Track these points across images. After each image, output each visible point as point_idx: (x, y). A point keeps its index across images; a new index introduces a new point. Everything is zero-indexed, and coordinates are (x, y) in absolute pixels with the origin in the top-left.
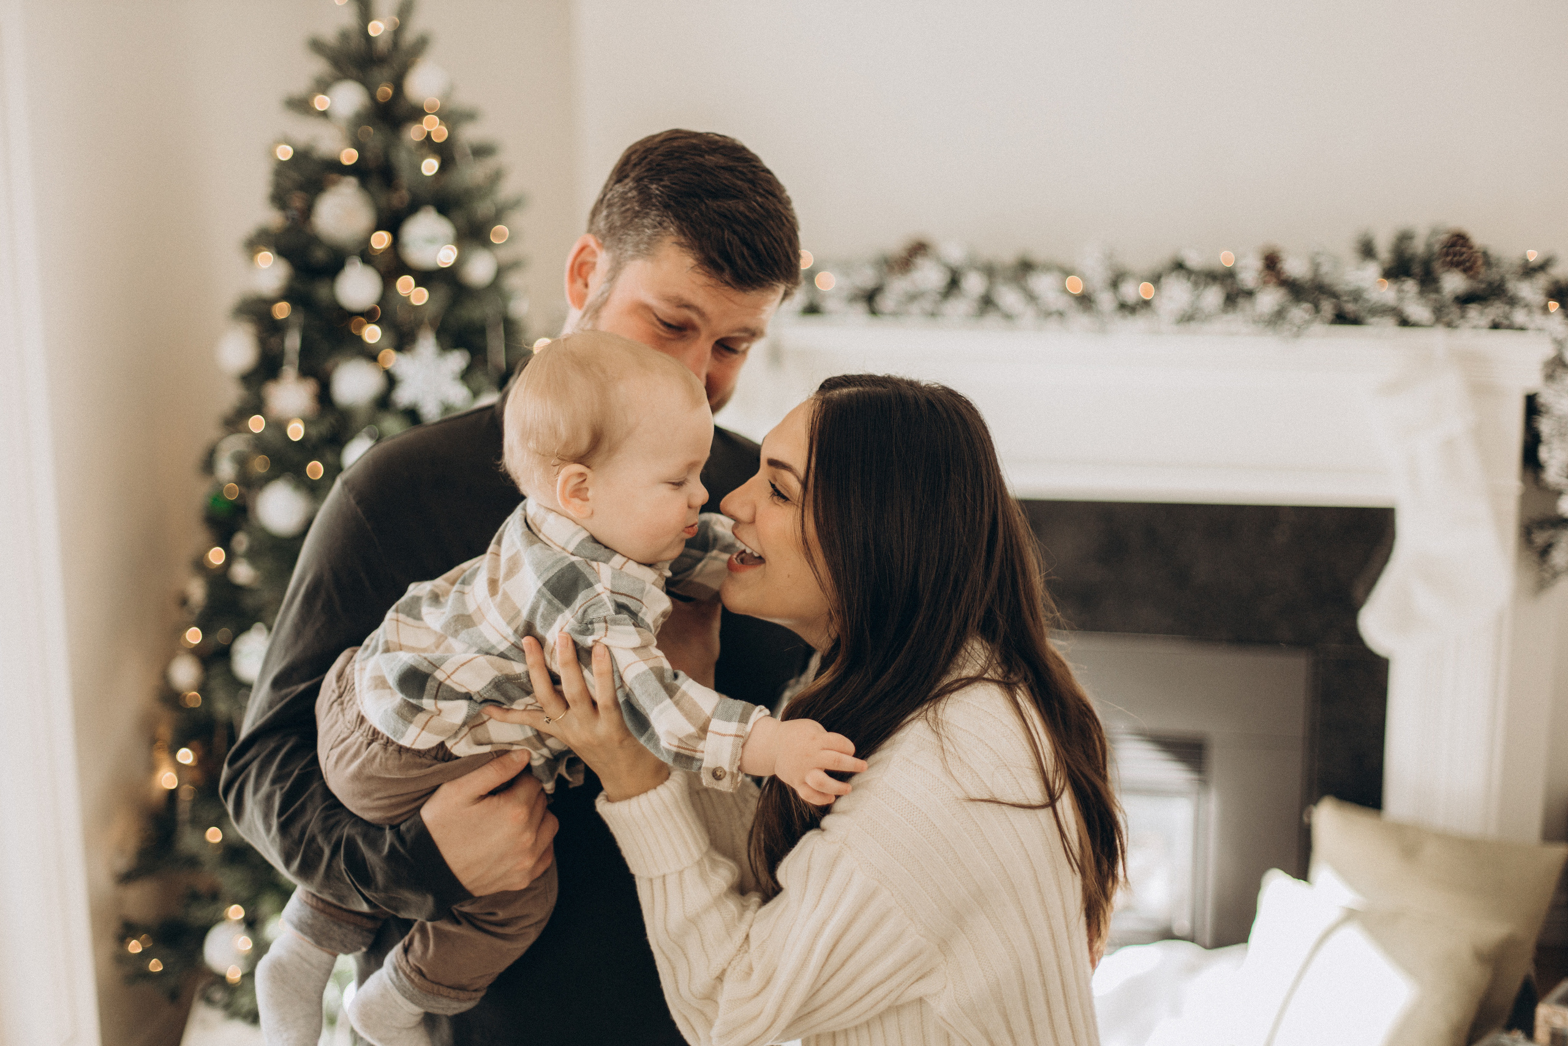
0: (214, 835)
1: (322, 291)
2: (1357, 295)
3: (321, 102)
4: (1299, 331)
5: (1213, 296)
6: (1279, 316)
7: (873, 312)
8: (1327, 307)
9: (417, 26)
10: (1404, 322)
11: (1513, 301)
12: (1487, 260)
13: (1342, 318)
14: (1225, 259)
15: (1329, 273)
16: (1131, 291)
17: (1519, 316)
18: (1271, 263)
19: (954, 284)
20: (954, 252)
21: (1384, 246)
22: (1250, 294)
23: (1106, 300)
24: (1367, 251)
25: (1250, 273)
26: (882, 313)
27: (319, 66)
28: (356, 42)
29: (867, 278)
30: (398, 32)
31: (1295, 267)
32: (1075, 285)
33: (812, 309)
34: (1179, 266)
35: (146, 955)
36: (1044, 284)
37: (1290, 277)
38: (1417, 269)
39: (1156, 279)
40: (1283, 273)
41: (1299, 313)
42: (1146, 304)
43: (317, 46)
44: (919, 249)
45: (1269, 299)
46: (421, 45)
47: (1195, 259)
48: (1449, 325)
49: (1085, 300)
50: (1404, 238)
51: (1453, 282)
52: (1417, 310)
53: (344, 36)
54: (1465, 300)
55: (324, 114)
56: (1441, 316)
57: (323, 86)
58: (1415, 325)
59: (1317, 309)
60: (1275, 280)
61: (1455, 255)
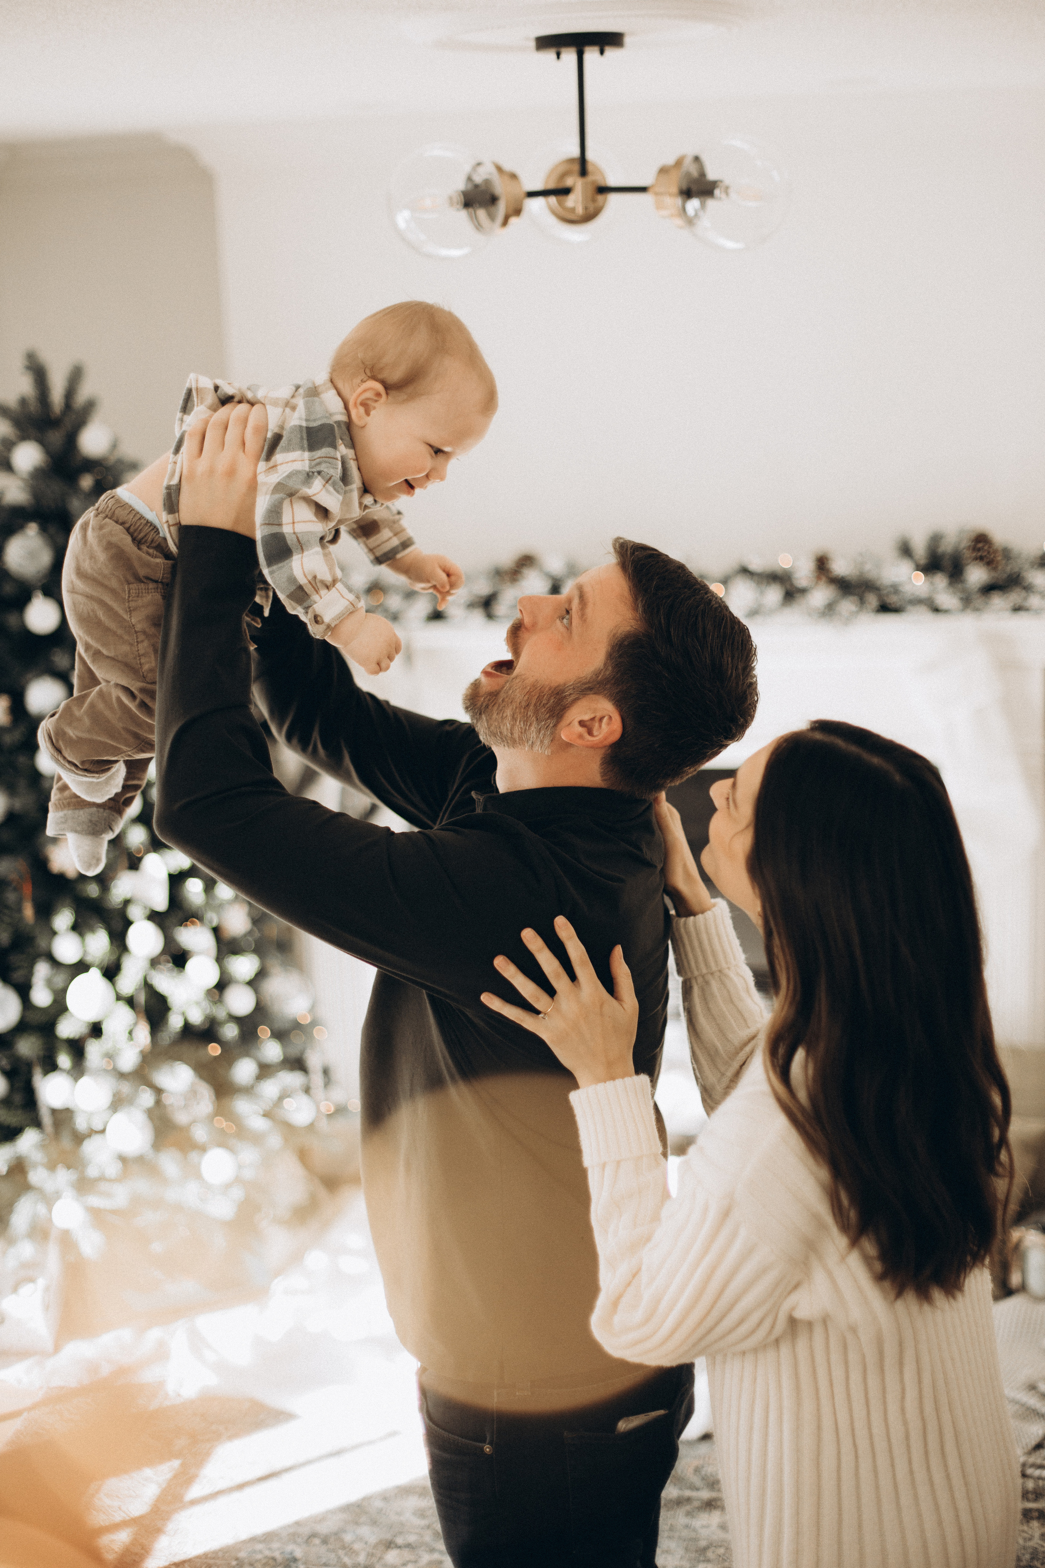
1: (12, 620)
2: (895, 589)
4: (847, 621)
5: (774, 594)
6: (829, 610)
7: (490, 616)
8: (872, 600)
9: (85, 391)
10: (936, 610)
11: (1028, 588)
12: (1007, 553)
13: (885, 608)
14: (784, 562)
15: (870, 570)
17: (1034, 601)
18: (822, 564)
20: (555, 564)
21: (920, 547)
22: (803, 591)
24: (906, 550)
25: (804, 573)
26: (498, 617)
28: (34, 407)
29: (483, 588)
30: (69, 395)
31: (840, 567)
33: (437, 616)
34: (745, 571)
37: (838, 576)
38: (946, 563)
39: (725, 581)
40: (831, 572)
41: (847, 606)
44: (526, 561)
45: (821, 595)
46: (90, 406)
47: (757, 564)
48: (977, 610)
50: (935, 540)
51: (976, 575)
52: (946, 598)
53: (23, 402)
54: (989, 589)
55: (9, 469)
56: (967, 602)
57: (8, 446)
58: (946, 611)
59: (862, 601)
60: (824, 579)
61: (979, 550)
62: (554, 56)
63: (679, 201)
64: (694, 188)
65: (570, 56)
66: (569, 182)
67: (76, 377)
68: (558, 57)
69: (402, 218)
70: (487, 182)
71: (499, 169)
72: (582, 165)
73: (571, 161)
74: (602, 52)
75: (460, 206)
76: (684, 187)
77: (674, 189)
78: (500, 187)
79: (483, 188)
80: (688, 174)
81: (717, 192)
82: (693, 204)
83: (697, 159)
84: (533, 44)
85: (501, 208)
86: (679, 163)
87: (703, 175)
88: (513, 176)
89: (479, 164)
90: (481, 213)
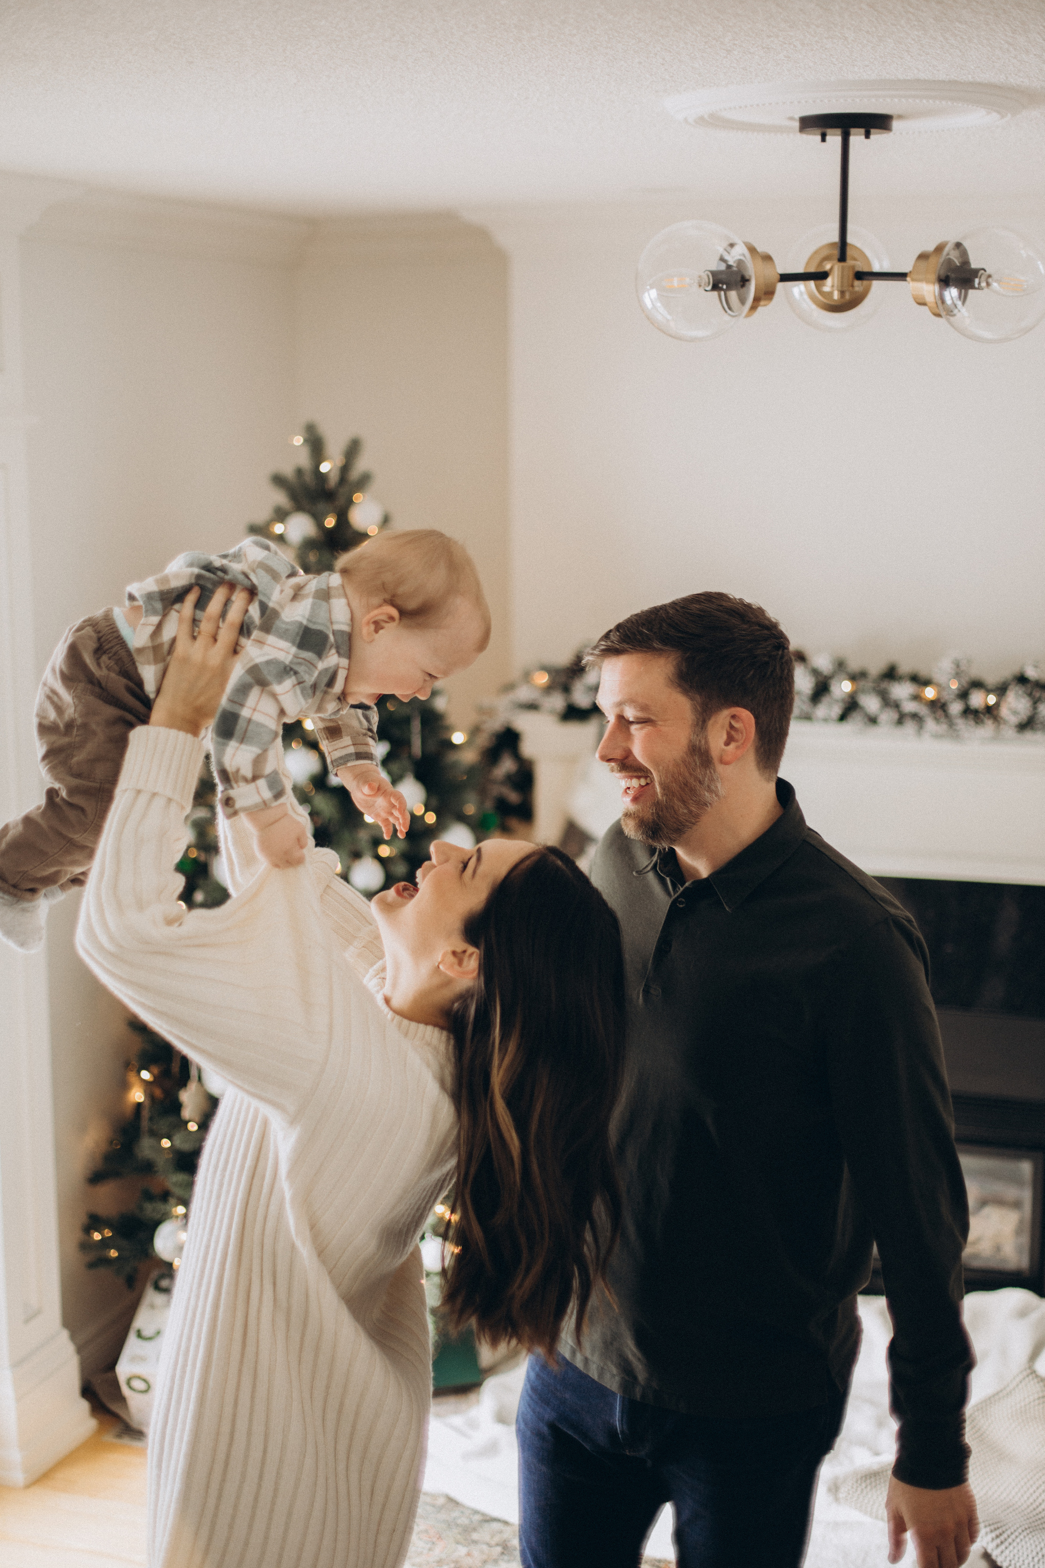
0: (166, 1143)
3: (278, 529)
9: (361, 465)
16: (977, 699)
19: (821, 689)
20: (823, 662)
23: (956, 708)
27: (280, 498)
28: (308, 478)
30: (345, 469)
32: (930, 693)
34: (1022, 679)
35: (105, 1243)
36: (901, 691)
39: (1002, 690)
42: (990, 711)
43: (279, 480)
46: (364, 481)
47: (1031, 673)
49: (938, 707)
53: (299, 472)
55: (281, 539)
57: (281, 515)
62: (819, 138)
63: (936, 288)
64: (953, 276)
65: (835, 139)
66: (827, 267)
67: (353, 450)
68: (823, 140)
69: (650, 297)
70: (740, 262)
71: (752, 250)
72: (842, 249)
73: (833, 245)
74: (867, 135)
75: (709, 288)
76: (943, 273)
77: (933, 277)
78: (752, 269)
79: (735, 269)
80: (949, 261)
81: (977, 281)
82: (952, 293)
83: (958, 245)
84: (797, 124)
85: (752, 290)
86: (939, 249)
87: (966, 263)
88: (768, 258)
89: (732, 245)
90: (733, 295)
